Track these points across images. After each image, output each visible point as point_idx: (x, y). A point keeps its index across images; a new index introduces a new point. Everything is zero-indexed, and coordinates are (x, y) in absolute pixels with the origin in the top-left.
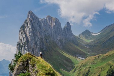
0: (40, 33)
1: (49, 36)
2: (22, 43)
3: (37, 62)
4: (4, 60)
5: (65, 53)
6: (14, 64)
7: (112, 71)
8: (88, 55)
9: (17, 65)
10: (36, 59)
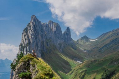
0: (42, 36)
1: (49, 39)
2: (24, 45)
3: (38, 63)
4: (6, 59)
5: (64, 56)
6: (16, 63)
7: (106, 75)
8: (85, 59)
9: (18, 64)
10: (37, 60)
